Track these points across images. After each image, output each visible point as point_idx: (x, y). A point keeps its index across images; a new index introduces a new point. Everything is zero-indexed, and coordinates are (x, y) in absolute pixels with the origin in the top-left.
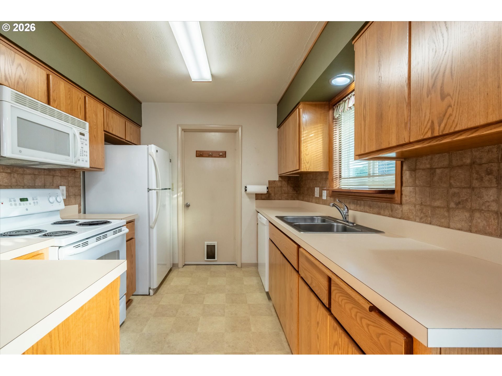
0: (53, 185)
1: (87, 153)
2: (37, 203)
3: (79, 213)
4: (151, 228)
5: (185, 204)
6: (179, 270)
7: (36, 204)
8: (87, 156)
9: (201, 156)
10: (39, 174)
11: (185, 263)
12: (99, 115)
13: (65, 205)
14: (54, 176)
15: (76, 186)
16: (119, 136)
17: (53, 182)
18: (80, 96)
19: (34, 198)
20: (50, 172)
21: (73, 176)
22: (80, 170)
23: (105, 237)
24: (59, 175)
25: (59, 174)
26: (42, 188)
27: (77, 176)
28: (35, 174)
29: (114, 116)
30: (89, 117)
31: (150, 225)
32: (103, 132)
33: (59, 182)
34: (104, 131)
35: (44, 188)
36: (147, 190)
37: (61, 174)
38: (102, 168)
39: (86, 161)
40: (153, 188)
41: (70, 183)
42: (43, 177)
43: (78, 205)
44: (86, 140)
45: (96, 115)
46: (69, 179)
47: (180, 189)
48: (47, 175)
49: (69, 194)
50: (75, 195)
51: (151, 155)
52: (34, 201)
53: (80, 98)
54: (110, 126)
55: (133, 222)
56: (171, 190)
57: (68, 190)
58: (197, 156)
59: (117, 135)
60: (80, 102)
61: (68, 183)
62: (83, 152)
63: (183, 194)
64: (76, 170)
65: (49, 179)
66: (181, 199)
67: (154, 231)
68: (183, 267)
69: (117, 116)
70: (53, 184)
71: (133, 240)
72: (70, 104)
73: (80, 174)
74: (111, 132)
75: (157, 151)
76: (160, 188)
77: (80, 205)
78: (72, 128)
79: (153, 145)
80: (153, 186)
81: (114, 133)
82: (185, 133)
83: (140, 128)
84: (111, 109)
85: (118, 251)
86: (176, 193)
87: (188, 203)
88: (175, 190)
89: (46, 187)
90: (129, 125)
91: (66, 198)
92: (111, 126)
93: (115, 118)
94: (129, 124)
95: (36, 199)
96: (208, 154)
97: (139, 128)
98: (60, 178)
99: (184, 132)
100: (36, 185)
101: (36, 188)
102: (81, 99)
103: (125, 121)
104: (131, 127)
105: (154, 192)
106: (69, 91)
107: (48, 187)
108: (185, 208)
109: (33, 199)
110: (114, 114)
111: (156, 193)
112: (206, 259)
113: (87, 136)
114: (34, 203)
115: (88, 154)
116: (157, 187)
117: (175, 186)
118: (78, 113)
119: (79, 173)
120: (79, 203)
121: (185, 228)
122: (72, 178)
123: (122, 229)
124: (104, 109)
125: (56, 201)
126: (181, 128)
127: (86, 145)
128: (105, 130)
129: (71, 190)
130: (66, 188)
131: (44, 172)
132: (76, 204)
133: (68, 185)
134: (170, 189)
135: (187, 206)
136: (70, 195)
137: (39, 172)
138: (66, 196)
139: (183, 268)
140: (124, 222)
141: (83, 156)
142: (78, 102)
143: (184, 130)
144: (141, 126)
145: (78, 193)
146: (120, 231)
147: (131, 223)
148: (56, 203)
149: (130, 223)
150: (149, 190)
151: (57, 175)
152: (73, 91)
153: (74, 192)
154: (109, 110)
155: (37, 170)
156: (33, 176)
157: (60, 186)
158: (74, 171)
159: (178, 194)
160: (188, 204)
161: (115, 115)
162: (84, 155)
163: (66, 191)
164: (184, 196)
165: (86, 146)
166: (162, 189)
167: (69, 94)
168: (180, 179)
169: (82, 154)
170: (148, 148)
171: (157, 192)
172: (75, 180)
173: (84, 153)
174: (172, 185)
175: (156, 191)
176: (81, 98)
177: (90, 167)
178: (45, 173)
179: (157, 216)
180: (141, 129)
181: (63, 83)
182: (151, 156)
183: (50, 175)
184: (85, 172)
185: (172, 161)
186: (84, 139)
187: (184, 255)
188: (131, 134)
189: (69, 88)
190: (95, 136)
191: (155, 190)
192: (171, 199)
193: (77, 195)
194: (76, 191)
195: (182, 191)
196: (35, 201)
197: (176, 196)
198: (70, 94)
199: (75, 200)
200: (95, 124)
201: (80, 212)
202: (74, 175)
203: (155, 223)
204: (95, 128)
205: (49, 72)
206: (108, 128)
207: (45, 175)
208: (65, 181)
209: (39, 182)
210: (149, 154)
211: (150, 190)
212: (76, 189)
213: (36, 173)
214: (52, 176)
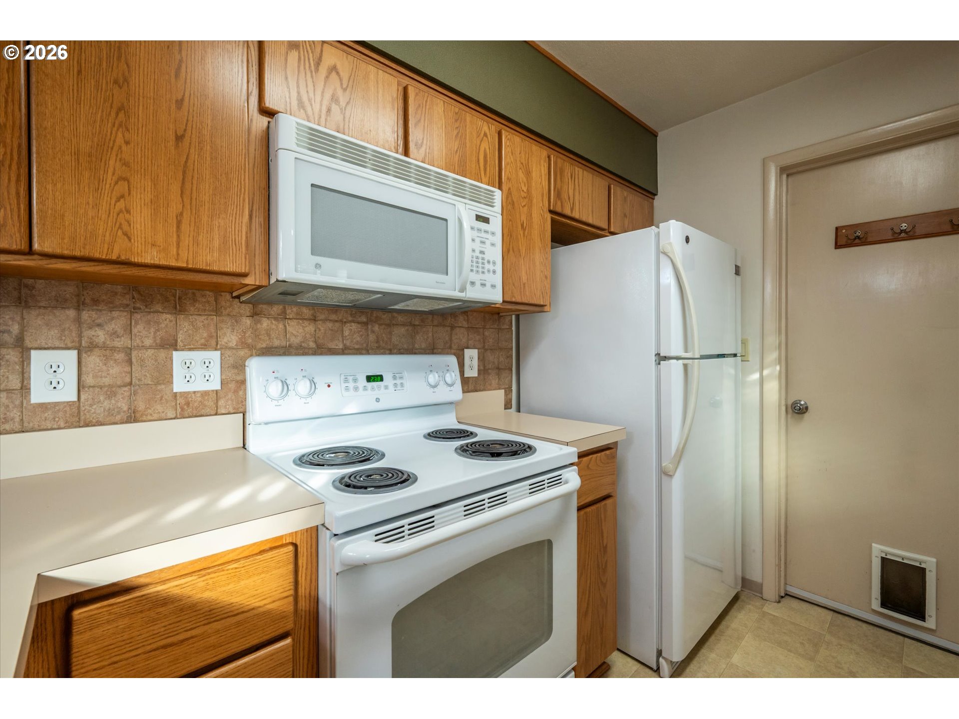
0: (450, 348)
1: (494, 266)
2: (402, 385)
3: (505, 409)
4: (665, 474)
5: (790, 403)
6: (766, 609)
7: (399, 387)
8: (494, 272)
9: (857, 241)
10: (422, 324)
11: (788, 589)
12: (535, 174)
13: (464, 392)
14: (453, 327)
15: (501, 349)
16: (590, 221)
17: (451, 340)
18: (485, 128)
19: (397, 375)
20: (446, 318)
21: (496, 326)
22: (511, 313)
23: (501, 500)
24: (465, 324)
25: (464, 322)
26: (429, 354)
27: (503, 327)
28: (414, 325)
29: (577, 173)
30: (509, 179)
31: (664, 465)
32: (549, 216)
33: (464, 340)
34: (551, 212)
35: (433, 353)
36: (654, 358)
37: (468, 323)
38: (542, 303)
39: (493, 286)
40: (673, 354)
41: (489, 342)
42: (431, 330)
43: (503, 390)
44: (493, 234)
45: (528, 173)
46: (487, 333)
47: (772, 356)
48: (440, 325)
49: (484, 366)
50: (498, 368)
51: (665, 253)
52: (395, 382)
53: (485, 135)
54: (566, 197)
55: (608, 452)
56: (739, 359)
57: (484, 357)
58: (838, 246)
59: (584, 219)
60: (485, 145)
61: (484, 343)
62: (483, 263)
63: (780, 372)
64: (501, 314)
65: (443, 334)
66: (773, 389)
67: (676, 485)
68: (779, 602)
69: (585, 172)
70: (451, 344)
71: (609, 502)
72: (457, 151)
73: (511, 323)
74: (567, 212)
75: (687, 240)
76: (694, 354)
77: (508, 391)
78: (455, 205)
79: (673, 222)
80: (675, 347)
81: (576, 215)
82: (790, 179)
83: (654, 199)
84: (572, 156)
85: (550, 543)
86: (758, 366)
87: (800, 401)
88: (754, 358)
89: (435, 351)
90: (619, 192)
91: (479, 374)
92: (569, 198)
93: (581, 178)
94: (619, 190)
95: (401, 378)
96: (892, 229)
97: (651, 200)
98: (466, 333)
99: (788, 176)
100: (417, 346)
101: (415, 354)
102: (487, 137)
103: (607, 184)
104: (625, 199)
105: (676, 367)
106: (456, 121)
107: (440, 350)
108: (789, 416)
109: (395, 378)
110: (577, 168)
111: (681, 368)
112: (876, 605)
113: (496, 223)
114: (395, 385)
115: (499, 268)
116: (686, 351)
117: (754, 346)
118: (480, 170)
119: (507, 319)
120: (507, 386)
121: (787, 477)
122: (494, 330)
123: (564, 477)
124: (549, 157)
125: (442, 383)
126: (776, 167)
127: (493, 245)
128: (552, 208)
129: (490, 357)
130: (479, 353)
131: (432, 321)
132: (499, 389)
133: (484, 347)
134: (735, 355)
135: (798, 410)
136: (487, 367)
137: (422, 321)
138: (479, 370)
139: (780, 605)
140: (570, 454)
141: (483, 272)
142: (479, 143)
143: (788, 171)
144: (655, 195)
145: (506, 364)
146: (556, 482)
147: (603, 453)
148: (442, 387)
149: (599, 455)
150: (661, 358)
151: (460, 325)
152: (465, 120)
153: (496, 361)
154: (562, 159)
155: (417, 315)
156: (410, 328)
157: (467, 348)
158: (496, 317)
159: (765, 372)
160: (802, 403)
161: (581, 171)
162: (486, 271)
163: (479, 359)
164: (787, 379)
165: (493, 248)
166: (703, 357)
167: (457, 128)
168: (771, 325)
169: (480, 270)
170: (659, 232)
171: (685, 366)
172: (500, 334)
173: (487, 266)
174: (744, 343)
175: (681, 362)
176: (488, 134)
177: (504, 301)
178: (436, 323)
179: (683, 442)
180: (654, 201)
181: (442, 102)
182: (669, 257)
183: (444, 326)
184: (521, 316)
185: (742, 271)
186: (486, 232)
187: (784, 563)
188: (625, 216)
189: (456, 113)
190: (525, 225)
191: (678, 358)
192: (739, 384)
193: (502, 369)
194: (501, 359)
195: (780, 363)
196: (398, 382)
197: (756, 376)
198: (457, 126)
199: (499, 379)
200: (523, 194)
201: (508, 406)
202: (498, 325)
203: (679, 462)
204: (525, 206)
205: (406, 81)
206: (559, 203)
207: (437, 326)
208: (478, 338)
209: (420, 341)
210: (661, 252)
211: (665, 358)
212: (502, 355)
213: (417, 323)
214: (449, 329)
